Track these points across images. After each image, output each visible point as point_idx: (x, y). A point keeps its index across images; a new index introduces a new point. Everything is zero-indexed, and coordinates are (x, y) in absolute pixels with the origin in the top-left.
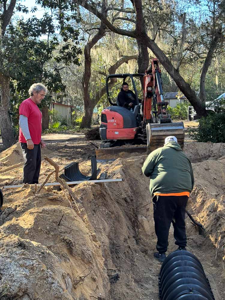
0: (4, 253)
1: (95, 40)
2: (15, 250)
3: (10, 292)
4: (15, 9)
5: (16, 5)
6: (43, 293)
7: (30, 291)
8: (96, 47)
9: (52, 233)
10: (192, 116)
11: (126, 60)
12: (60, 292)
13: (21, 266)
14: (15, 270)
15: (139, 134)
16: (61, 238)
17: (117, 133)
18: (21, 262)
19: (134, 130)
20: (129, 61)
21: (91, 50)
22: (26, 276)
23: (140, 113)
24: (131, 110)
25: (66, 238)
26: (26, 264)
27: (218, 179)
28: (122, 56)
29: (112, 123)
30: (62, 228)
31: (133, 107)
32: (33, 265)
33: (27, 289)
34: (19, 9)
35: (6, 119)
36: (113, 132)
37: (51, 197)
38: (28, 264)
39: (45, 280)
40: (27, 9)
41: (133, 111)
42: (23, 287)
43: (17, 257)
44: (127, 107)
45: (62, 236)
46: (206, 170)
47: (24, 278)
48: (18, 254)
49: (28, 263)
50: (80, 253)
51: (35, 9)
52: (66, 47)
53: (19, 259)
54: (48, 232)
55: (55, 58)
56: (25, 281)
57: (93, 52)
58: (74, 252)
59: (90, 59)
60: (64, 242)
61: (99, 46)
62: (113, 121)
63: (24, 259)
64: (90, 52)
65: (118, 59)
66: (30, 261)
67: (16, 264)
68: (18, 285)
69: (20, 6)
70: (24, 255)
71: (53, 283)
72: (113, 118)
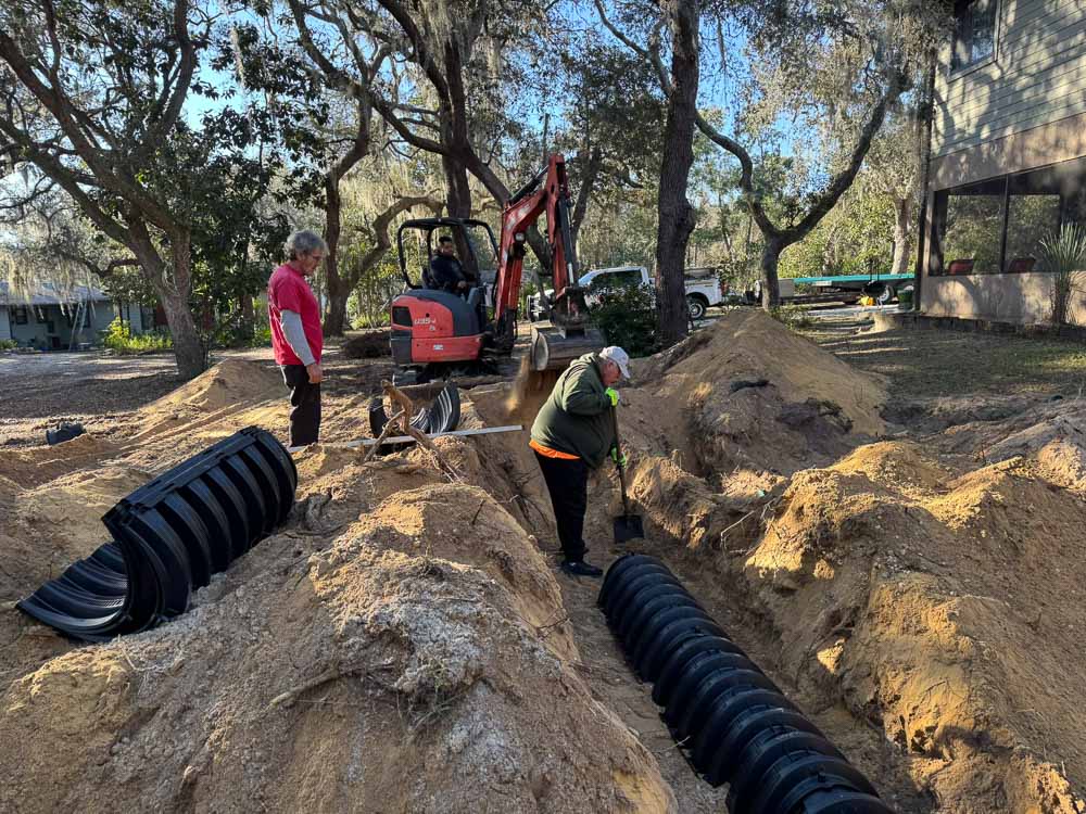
0: (401, 594)
1: (348, 163)
2: (424, 583)
3: (448, 680)
4: (190, 90)
5: (192, 81)
6: (520, 674)
7: (488, 672)
8: (350, 177)
9: (467, 542)
10: (537, 314)
11: (407, 205)
12: (556, 668)
13: (451, 618)
14: (443, 630)
15: (487, 349)
16: (487, 550)
17: (438, 347)
18: (450, 610)
19: (478, 340)
20: (413, 208)
21: (340, 181)
22: (474, 641)
23: (484, 303)
24: (463, 298)
25: (497, 549)
26: (461, 613)
27: (646, 421)
28: (399, 197)
29: (426, 327)
30: (483, 531)
31: (466, 291)
32: (479, 613)
33: (481, 670)
34: (197, 89)
35: (184, 316)
36: (430, 345)
37: (404, 466)
38: (467, 612)
39: (516, 644)
40: (215, 91)
41: (467, 299)
42: (474, 665)
43: (437, 599)
44: (452, 289)
45: (487, 546)
46: (624, 405)
47: (470, 646)
48: (436, 593)
49: (467, 610)
50: (527, 578)
51: (232, 92)
52: (298, 173)
53: (444, 604)
54: (458, 540)
55: (273, 194)
56: (474, 652)
57: (344, 186)
58: (516, 578)
59: (339, 200)
60: (494, 558)
61: (355, 176)
62: (427, 321)
63: (454, 601)
64: (337, 185)
65: (391, 203)
66: (470, 606)
67: (439, 614)
68: (463, 663)
69: (201, 84)
70: (450, 593)
71: (534, 650)
72: (428, 315)
